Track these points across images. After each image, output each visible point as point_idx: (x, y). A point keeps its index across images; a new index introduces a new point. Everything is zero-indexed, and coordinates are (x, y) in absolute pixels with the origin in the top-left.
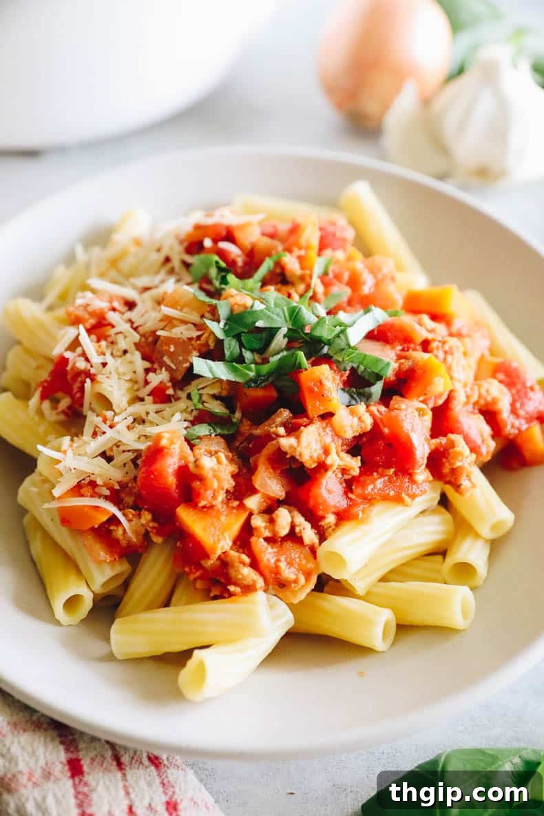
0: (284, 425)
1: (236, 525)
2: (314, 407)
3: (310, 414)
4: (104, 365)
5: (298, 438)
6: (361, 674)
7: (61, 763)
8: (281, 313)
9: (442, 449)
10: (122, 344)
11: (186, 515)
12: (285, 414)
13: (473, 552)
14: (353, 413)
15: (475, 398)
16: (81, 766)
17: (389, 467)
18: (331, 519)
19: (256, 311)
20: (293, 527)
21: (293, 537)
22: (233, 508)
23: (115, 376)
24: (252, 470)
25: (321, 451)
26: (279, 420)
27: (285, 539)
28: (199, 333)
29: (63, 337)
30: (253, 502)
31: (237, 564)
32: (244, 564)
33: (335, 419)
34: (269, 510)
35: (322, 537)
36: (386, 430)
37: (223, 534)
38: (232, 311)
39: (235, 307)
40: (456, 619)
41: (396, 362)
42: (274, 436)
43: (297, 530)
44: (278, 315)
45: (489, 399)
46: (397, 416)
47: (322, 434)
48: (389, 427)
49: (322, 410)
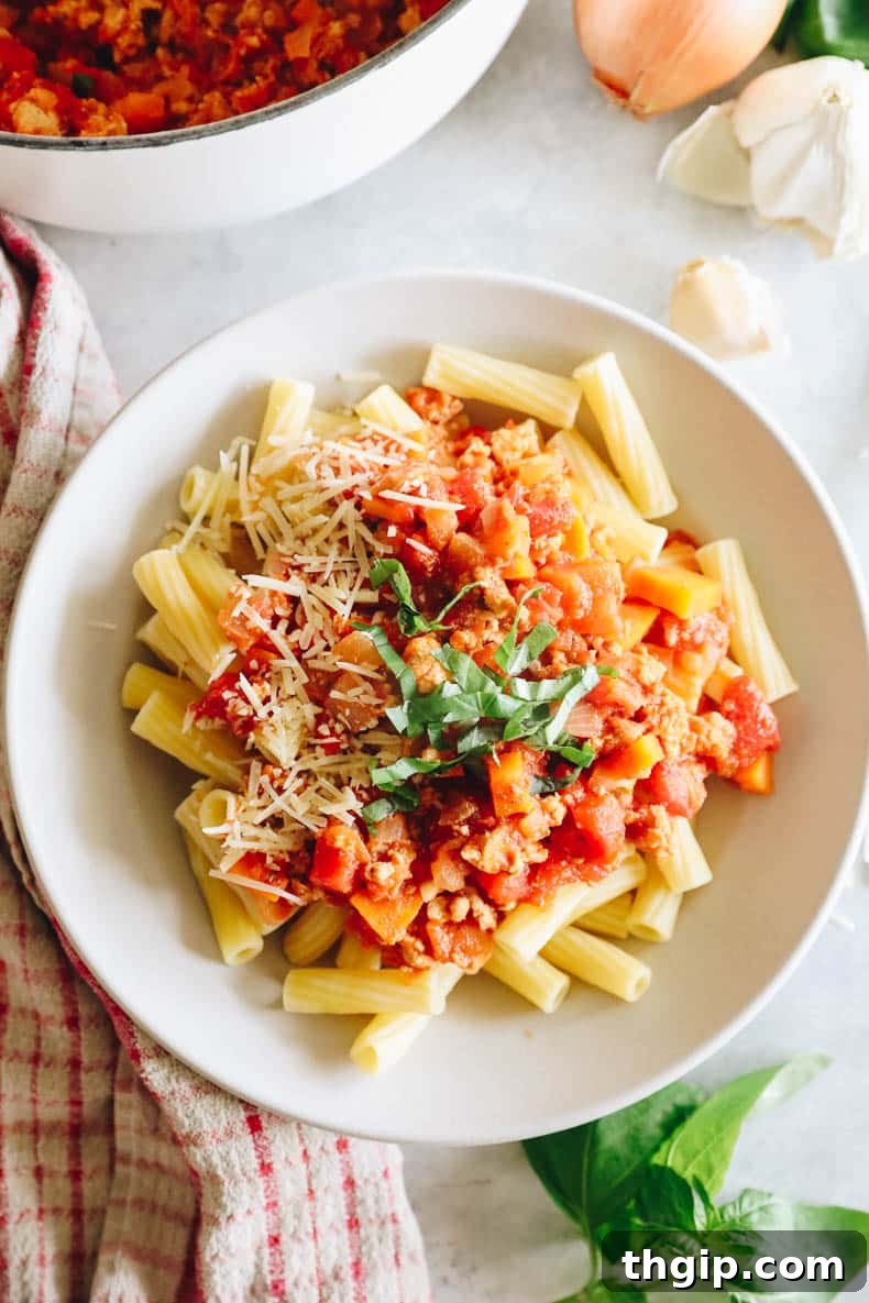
0: (468, 821)
1: (413, 913)
2: (502, 809)
3: (497, 813)
4: (271, 714)
5: (481, 850)
6: (528, 1034)
7: (241, 1121)
8: (474, 703)
9: (641, 825)
10: (290, 687)
11: (360, 905)
12: (471, 810)
13: (660, 914)
14: (544, 808)
15: (692, 748)
16: (259, 1122)
17: (579, 857)
18: (511, 906)
19: (445, 699)
20: (471, 912)
21: (471, 920)
22: (409, 895)
23: (282, 731)
24: (433, 857)
25: (504, 861)
26: (463, 817)
27: (463, 923)
28: (379, 701)
29: (220, 661)
30: (429, 893)
31: (411, 951)
32: (419, 953)
33: (525, 822)
34: (448, 898)
35: (501, 917)
36: (579, 826)
37: (397, 928)
38: (417, 686)
39: (422, 683)
40: (629, 993)
41: (601, 737)
42: (456, 834)
43: (475, 915)
44: (470, 703)
45: (708, 745)
46: (593, 815)
47: (508, 839)
48: (582, 823)
49: (511, 811)
